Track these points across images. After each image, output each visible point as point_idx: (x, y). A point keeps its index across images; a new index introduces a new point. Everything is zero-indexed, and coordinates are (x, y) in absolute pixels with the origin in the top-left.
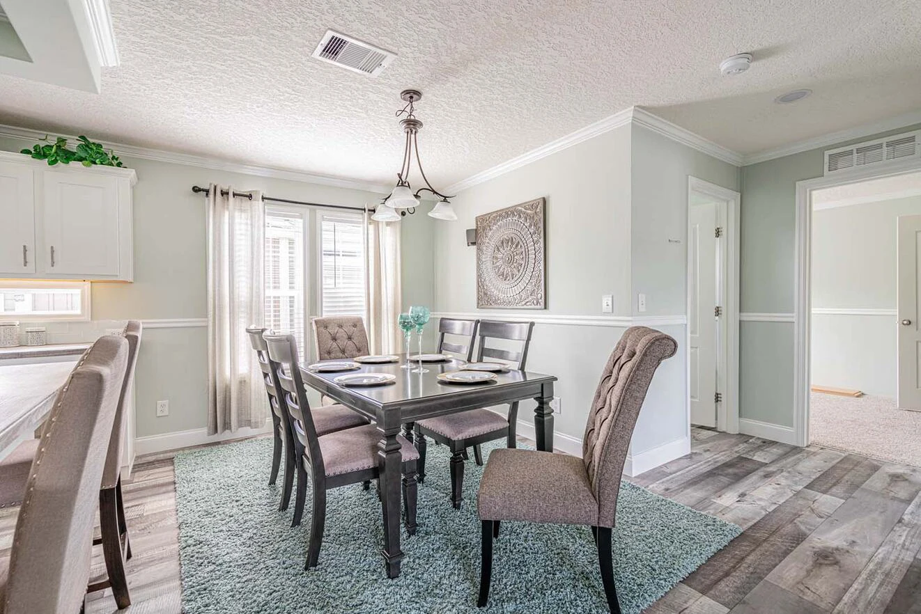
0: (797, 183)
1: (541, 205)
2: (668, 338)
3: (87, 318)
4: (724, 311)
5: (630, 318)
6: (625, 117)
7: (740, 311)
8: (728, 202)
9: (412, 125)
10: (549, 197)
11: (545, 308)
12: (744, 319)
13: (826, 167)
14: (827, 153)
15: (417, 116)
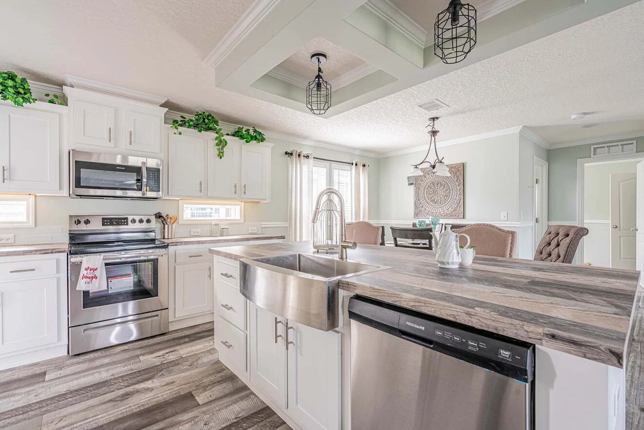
0: (578, 160)
1: (462, 167)
2: (585, 229)
3: (242, 221)
4: (540, 220)
5: (519, 223)
6: (517, 129)
7: (548, 221)
8: (542, 166)
9: (434, 133)
10: (466, 163)
11: (464, 218)
12: (550, 224)
13: (592, 153)
14: (592, 147)
15: (437, 128)
